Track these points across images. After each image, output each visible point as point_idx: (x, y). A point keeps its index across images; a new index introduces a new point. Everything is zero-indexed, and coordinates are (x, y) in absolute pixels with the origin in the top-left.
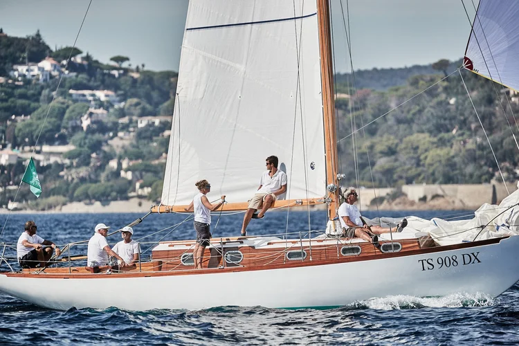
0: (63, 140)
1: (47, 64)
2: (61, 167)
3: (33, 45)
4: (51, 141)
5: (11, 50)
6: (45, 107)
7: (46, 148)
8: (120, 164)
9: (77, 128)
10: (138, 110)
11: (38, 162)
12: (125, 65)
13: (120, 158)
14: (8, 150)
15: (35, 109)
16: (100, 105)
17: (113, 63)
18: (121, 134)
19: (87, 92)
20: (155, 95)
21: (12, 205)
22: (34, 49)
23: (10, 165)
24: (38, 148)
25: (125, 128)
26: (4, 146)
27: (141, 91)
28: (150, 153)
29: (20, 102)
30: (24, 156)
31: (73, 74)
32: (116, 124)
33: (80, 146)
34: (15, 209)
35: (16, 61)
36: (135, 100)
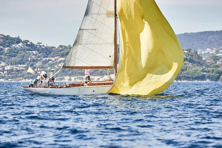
0: (24, 63)
1: (20, 44)
2: (23, 70)
3: (17, 39)
4: (20, 64)
5: (11, 40)
6: (19, 55)
7: (19, 65)
8: (37, 69)
9: (27, 60)
10: (43, 56)
11: (17, 69)
12: (41, 45)
13: (38, 68)
14: (10, 66)
15: (17, 55)
16: (34, 54)
17: (38, 44)
18: (38, 62)
19: (30, 51)
20: (48, 52)
21: (9, 80)
22: (18, 40)
23: (10, 70)
24: (17, 65)
25: (39, 60)
26: (9, 65)
27: (44, 51)
28: (45, 67)
29: (13, 54)
30: (14, 67)
31: (27, 47)
32: (37, 60)
33: (28, 65)
34: (10, 81)
35: (12, 43)
36: (42, 54)
